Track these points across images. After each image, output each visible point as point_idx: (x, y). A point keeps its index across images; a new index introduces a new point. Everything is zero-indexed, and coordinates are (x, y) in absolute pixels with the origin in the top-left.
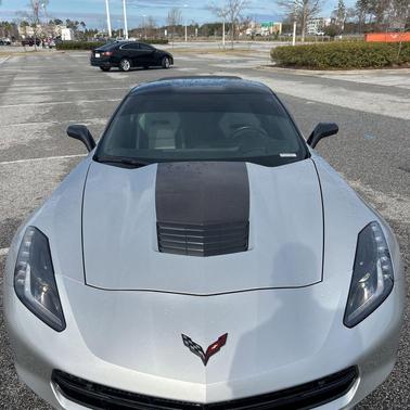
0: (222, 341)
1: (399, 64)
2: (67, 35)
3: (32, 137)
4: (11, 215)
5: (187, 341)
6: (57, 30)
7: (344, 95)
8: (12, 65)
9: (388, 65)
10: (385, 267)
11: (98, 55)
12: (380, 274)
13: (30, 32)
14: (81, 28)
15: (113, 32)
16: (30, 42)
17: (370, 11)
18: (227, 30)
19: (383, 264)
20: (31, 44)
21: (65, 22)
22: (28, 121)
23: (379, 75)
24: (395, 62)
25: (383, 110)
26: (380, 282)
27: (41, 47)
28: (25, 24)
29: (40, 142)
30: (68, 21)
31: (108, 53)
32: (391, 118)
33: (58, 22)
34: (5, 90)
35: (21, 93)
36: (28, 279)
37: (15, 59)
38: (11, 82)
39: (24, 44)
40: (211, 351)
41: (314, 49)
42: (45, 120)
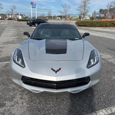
0: (60, 69)
1: (109, 26)
2: (20, 17)
3: (12, 40)
4: (7, 55)
5: (52, 69)
6: (17, 16)
7: (94, 33)
8: (6, 24)
9: (106, 26)
10: (97, 58)
11: (29, 22)
12: (96, 59)
13: (10, 16)
14: (24, 16)
15: (33, 17)
16: (10, 19)
17: (103, 13)
18: (64, 18)
19: (96, 57)
20: (10, 20)
21: (20, 14)
22: (11, 36)
23: (104, 29)
24: (108, 26)
25: (104, 36)
26: (96, 61)
27: (13, 21)
28: (9, 14)
29: (14, 41)
30: (21, 14)
31: (32, 22)
32: (106, 38)
33: (18, 14)
34: (4, 30)
35: (8, 30)
36: (16, 58)
37: (6, 23)
38: (5, 28)
39: (8, 19)
40: (57, 71)
41: (87, 22)
42: (15, 36)
